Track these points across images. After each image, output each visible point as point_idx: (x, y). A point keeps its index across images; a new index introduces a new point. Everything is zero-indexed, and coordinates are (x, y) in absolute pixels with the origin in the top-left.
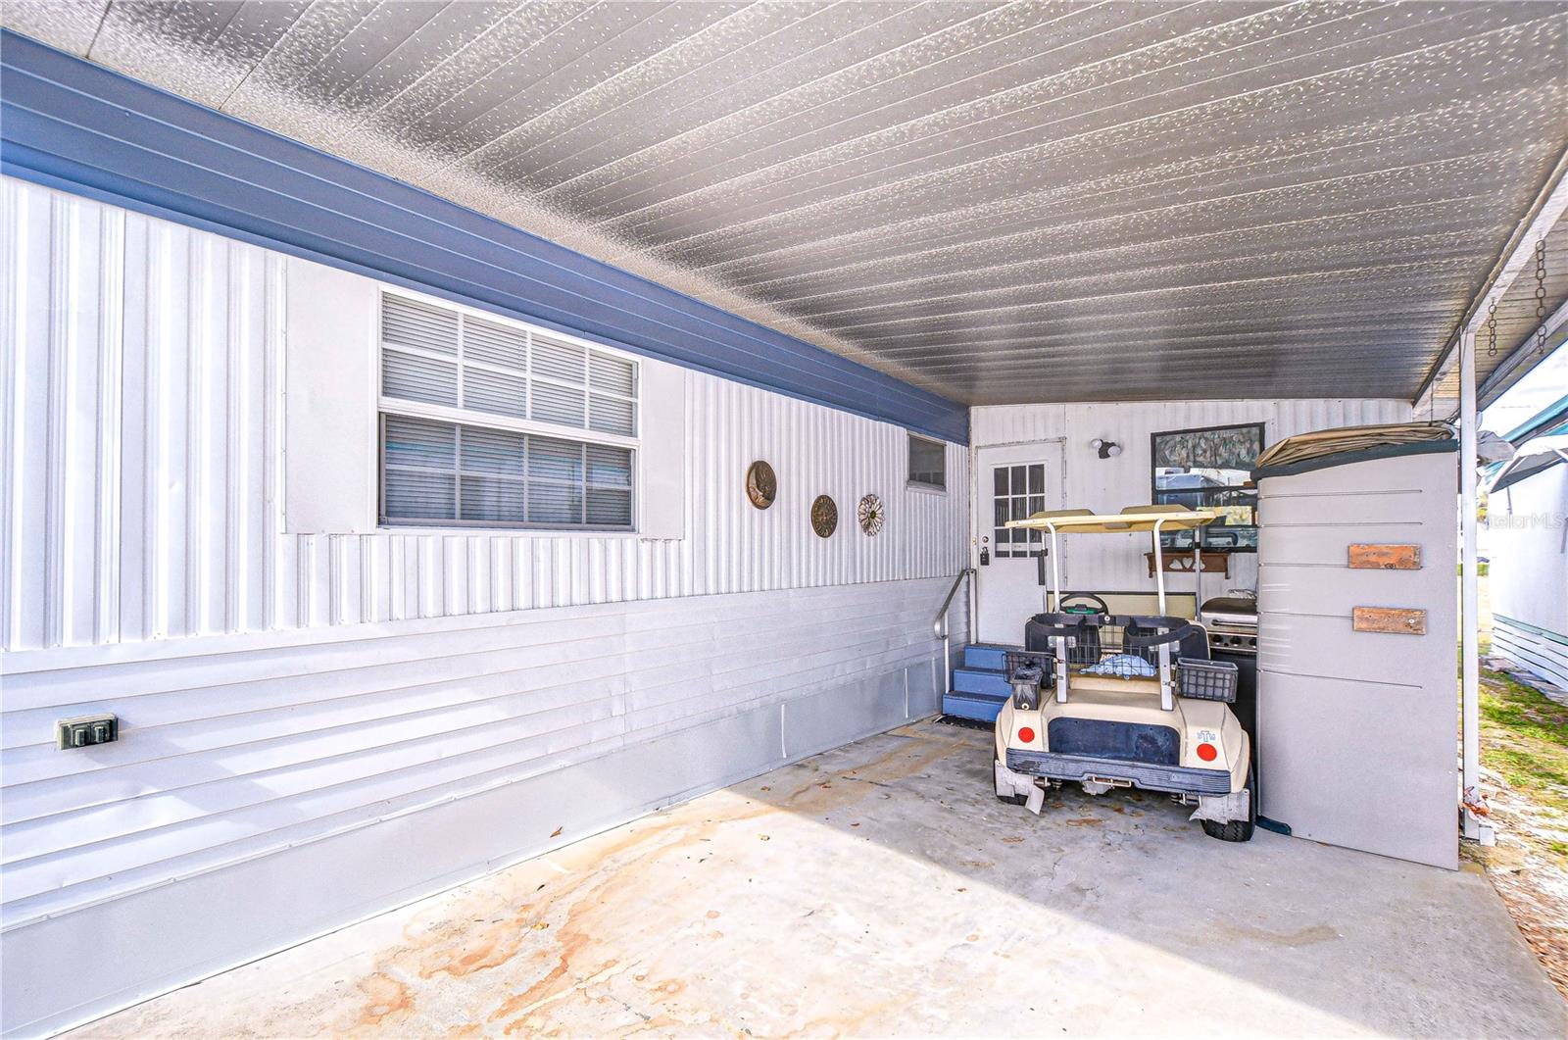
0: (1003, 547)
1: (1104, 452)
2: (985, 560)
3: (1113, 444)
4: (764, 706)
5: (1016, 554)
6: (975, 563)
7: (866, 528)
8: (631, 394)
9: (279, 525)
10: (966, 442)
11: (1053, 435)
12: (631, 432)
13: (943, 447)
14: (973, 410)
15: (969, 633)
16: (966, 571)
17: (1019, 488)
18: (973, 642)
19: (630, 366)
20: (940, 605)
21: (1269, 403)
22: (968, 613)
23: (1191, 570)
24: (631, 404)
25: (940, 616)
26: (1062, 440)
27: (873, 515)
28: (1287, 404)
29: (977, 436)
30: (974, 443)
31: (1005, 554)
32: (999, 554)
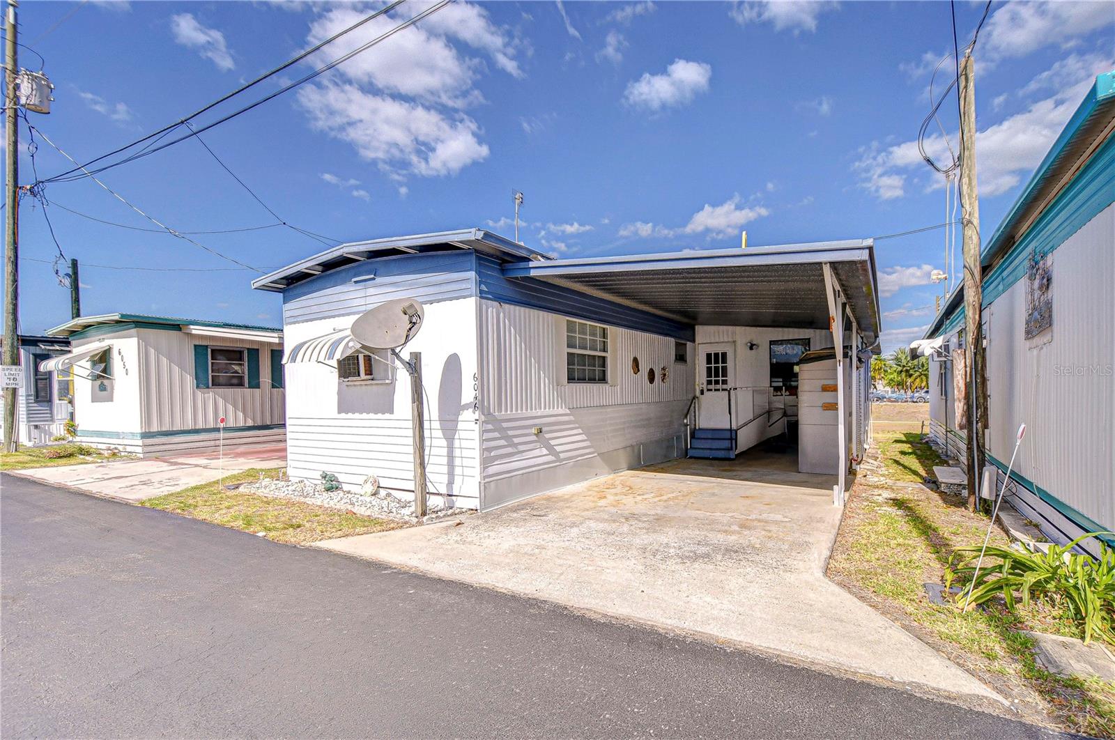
0: (710, 387)
1: (751, 348)
2: (702, 392)
3: (755, 345)
4: (637, 445)
5: (715, 390)
6: (698, 393)
7: (663, 380)
8: (604, 338)
9: (555, 384)
10: (694, 341)
11: (730, 340)
12: (604, 350)
13: (686, 344)
14: (696, 327)
15: (695, 425)
16: (694, 398)
17: (717, 362)
18: (697, 428)
19: (604, 329)
20: (685, 411)
21: (811, 331)
22: (695, 416)
23: (782, 395)
24: (604, 342)
25: (686, 417)
26: (734, 342)
27: (665, 375)
28: (818, 331)
29: (699, 339)
30: (697, 342)
31: (711, 390)
32: (708, 390)
